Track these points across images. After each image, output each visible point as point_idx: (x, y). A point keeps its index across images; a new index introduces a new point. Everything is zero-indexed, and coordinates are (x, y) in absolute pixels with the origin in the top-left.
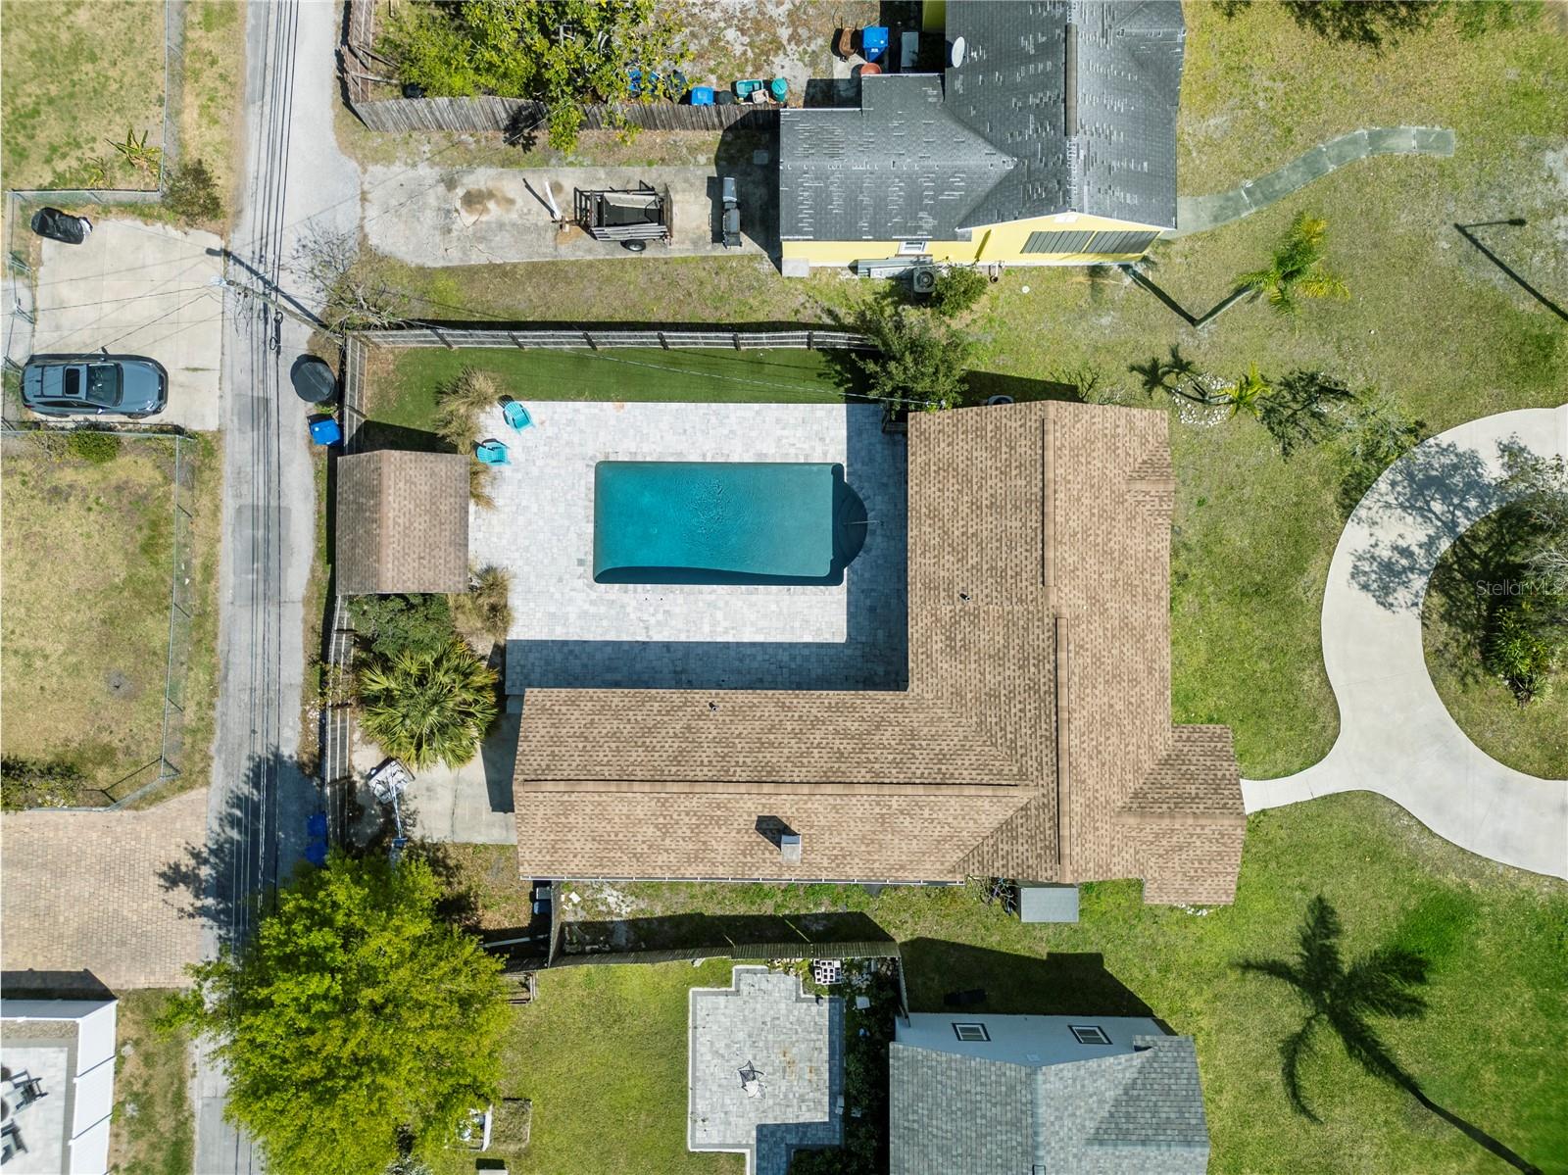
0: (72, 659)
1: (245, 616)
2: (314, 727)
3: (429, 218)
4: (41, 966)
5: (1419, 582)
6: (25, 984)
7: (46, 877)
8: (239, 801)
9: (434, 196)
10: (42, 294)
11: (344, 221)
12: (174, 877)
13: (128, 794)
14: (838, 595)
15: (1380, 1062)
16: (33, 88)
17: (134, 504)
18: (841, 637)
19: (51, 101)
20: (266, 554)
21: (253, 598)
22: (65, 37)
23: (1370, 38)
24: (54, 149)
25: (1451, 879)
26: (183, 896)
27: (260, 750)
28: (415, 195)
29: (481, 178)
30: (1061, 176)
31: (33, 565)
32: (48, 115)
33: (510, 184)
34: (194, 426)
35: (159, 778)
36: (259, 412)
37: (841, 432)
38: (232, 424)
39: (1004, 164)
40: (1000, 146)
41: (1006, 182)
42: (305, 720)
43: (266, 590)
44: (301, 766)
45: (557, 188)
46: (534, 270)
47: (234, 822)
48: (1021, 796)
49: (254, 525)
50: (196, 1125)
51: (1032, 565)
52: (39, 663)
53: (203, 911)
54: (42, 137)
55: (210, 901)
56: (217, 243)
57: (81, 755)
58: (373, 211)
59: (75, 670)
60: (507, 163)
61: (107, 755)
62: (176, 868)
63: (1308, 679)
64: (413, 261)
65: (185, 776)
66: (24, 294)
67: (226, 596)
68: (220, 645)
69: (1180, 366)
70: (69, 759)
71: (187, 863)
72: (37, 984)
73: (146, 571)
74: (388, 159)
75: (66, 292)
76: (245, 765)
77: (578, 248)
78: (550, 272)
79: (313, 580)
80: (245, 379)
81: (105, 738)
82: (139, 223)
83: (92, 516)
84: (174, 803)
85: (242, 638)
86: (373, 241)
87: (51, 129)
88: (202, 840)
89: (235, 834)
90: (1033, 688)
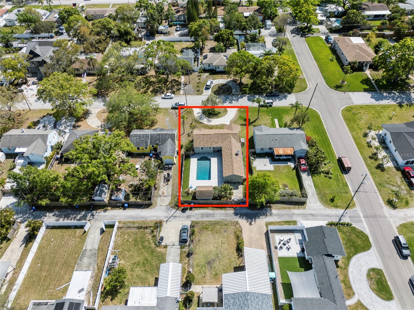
0: (222, 237)
1: (215, 217)
2: (230, 209)
3: (165, 198)
4: (265, 240)
5: (210, 119)
6: (267, 241)
7: (252, 239)
8: (240, 217)
9: (162, 198)
10: (170, 244)
11: (164, 208)
12: (251, 224)
13: (240, 229)
14: (212, 159)
15: (255, 121)
16: (140, 246)
17: (201, 230)
18: (216, 159)
19: (142, 244)
20: (207, 215)
21: (213, 216)
22: (133, 242)
23: (157, 122)
24: (149, 243)
25: (237, 117)
26: (253, 223)
27: (233, 215)
28: (161, 200)
29: (160, 193)
30: (172, 134)
31: (209, 243)
32: (144, 244)
33: (162, 190)
34: (190, 224)
35: (237, 226)
36: (188, 217)
37: (194, 159)
38: (190, 220)
39: (170, 139)
40: (168, 139)
41: (171, 139)
42: (229, 210)
43: (213, 215)
44: (235, 210)
45: (163, 185)
46: (173, 187)
47: (243, 218)
48: (231, 136)
49: (203, 217)
50: (282, 220)
51: (209, 136)
52: (223, 242)
53: (255, 221)
54: (147, 245)
55: (253, 220)
56: (165, 222)
57: (235, 236)
58: (163, 204)
59: (224, 237)
60: (159, 190)
61: (235, 232)
62: (249, 224)
63: (219, 126)
64: (170, 200)
65: (237, 223)
66: (170, 247)
67: (213, 220)
68: (220, 220)
69: (188, 134)
70: (236, 237)
71: (248, 223)
72: (267, 240)
73: (210, 229)
74: (157, 203)
75: (170, 241)
76: (235, 217)
77: (170, 183)
78: (173, 185)
79: (211, 209)
80: (184, 219)
81: (233, 233)
82: (161, 232)
83: (202, 236)
84: (241, 225)
85: (219, 218)
86: (167, 204)
87: (146, 244)
88: (246, 221)
89: (244, 217)
90: (221, 136)
